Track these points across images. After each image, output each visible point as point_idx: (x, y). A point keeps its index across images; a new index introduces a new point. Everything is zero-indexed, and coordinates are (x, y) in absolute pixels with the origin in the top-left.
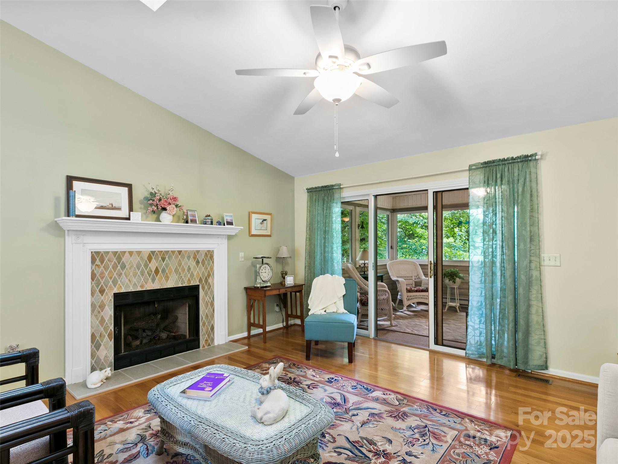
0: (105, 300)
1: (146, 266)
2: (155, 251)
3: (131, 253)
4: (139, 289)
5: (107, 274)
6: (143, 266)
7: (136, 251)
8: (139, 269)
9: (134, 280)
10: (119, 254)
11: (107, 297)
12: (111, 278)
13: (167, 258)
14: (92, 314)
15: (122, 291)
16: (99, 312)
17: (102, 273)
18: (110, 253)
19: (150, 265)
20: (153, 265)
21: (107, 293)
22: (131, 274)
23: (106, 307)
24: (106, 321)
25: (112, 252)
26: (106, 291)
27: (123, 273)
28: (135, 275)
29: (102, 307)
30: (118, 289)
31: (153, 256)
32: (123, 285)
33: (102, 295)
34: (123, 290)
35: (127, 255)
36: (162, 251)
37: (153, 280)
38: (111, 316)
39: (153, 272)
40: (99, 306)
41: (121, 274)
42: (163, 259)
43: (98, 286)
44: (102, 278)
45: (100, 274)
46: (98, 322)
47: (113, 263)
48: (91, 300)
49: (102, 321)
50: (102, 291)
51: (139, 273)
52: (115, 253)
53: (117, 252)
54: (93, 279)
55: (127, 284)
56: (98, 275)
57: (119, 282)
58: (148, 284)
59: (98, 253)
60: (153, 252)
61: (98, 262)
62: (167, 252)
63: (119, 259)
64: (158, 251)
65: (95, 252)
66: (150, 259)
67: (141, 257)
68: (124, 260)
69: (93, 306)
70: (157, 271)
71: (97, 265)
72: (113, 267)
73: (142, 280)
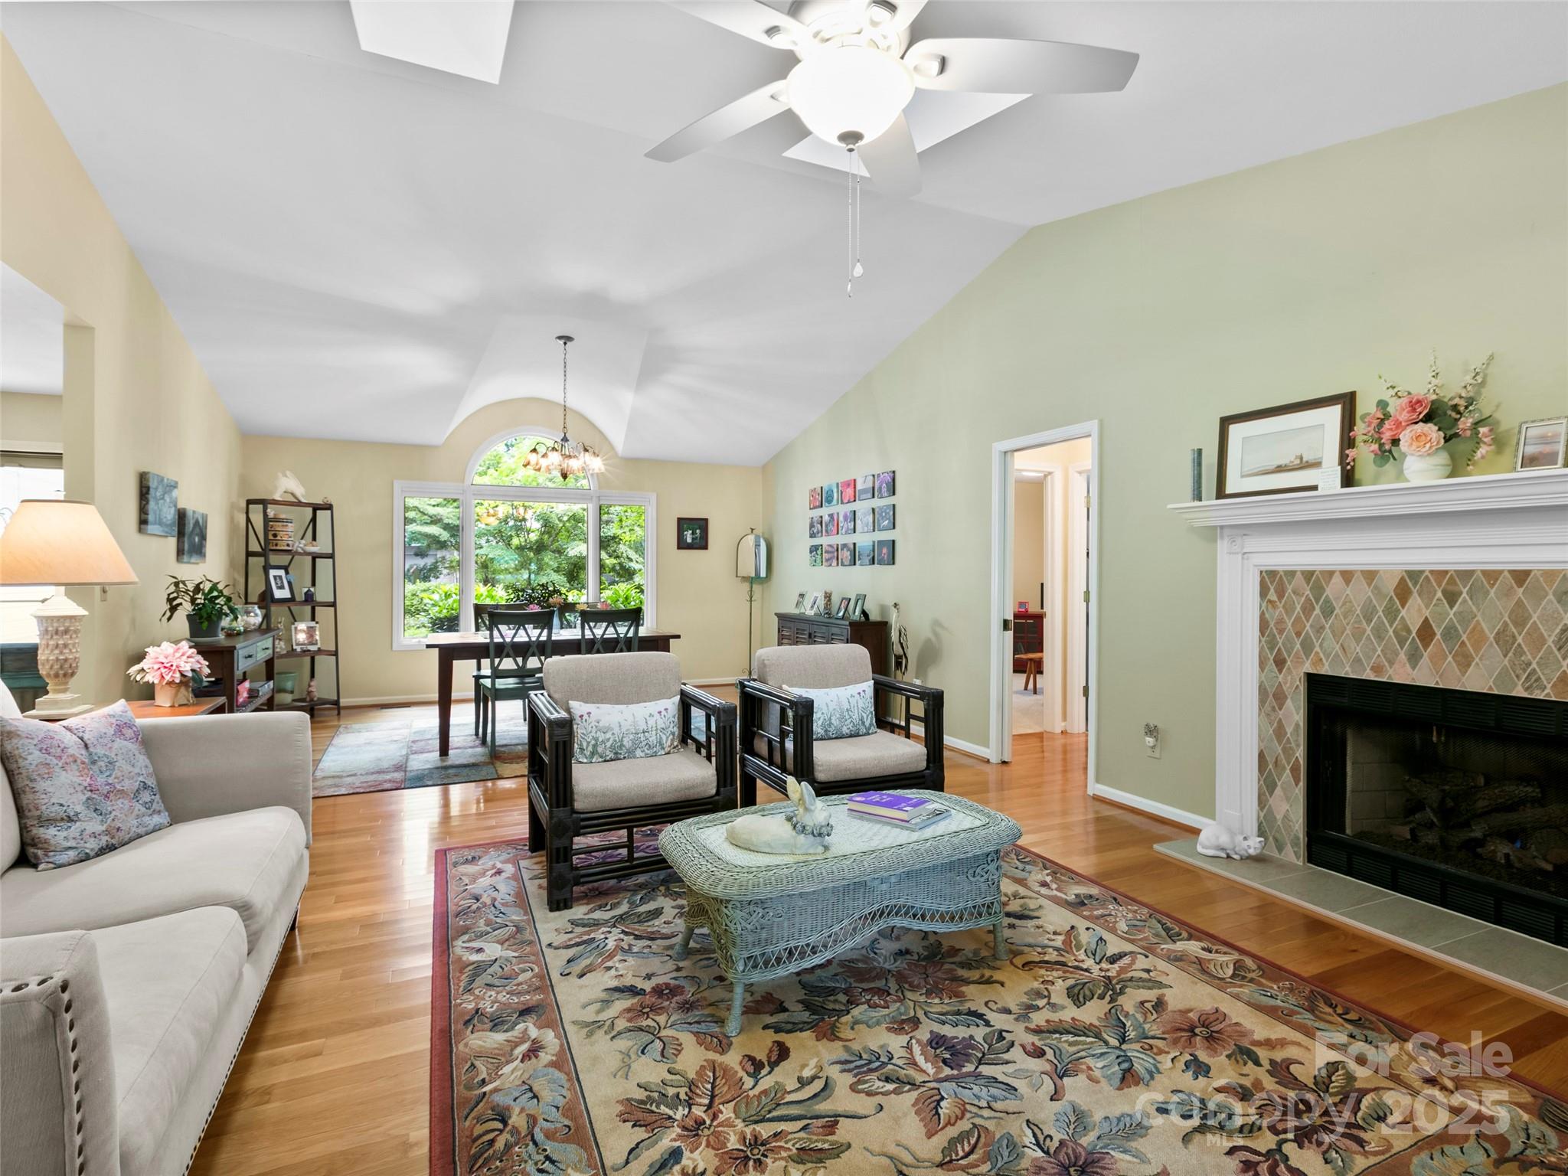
0: (1286, 683)
1: (1391, 613)
2: (1422, 572)
3: (1347, 576)
4: (1369, 675)
5: (1290, 625)
6: (1381, 613)
7: (1362, 571)
8: (1369, 621)
9: (1357, 649)
10: (1317, 577)
11: (1289, 678)
12: (1298, 634)
13: (1464, 595)
14: (1260, 709)
15: (1323, 672)
16: (1273, 709)
17: (1280, 621)
18: (1298, 573)
19: (1403, 612)
20: (1414, 613)
21: (1289, 669)
22: (1348, 631)
23: (1289, 702)
24: (1289, 735)
25: (1303, 572)
26: (1289, 663)
27: (1327, 626)
28: (1358, 635)
29: (1280, 697)
30: (1314, 664)
31: (1415, 585)
32: (1327, 656)
33: (1280, 671)
34: (1326, 669)
35: (1337, 579)
36: (1446, 572)
37: (1414, 658)
38: (1297, 725)
39: (1414, 634)
40: (1274, 695)
41: (1323, 628)
42: (1451, 598)
43: (1271, 649)
44: (1281, 632)
45: (1277, 623)
46: (1271, 732)
47: (1303, 599)
48: (1260, 678)
49: (1280, 732)
50: (1280, 663)
51: (1368, 631)
52: (1308, 575)
53: (1312, 573)
54: (1262, 631)
55: (1337, 655)
56: (1272, 625)
57: (1317, 649)
58: (1396, 666)
59: (1272, 574)
60: (1414, 575)
61: (1272, 595)
62: (1466, 575)
63: (1318, 590)
64: (1432, 572)
65: (1266, 571)
66: (1403, 593)
67: (1376, 587)
68: (1329, 592)
69: (1263, 691)
70: (1426, 632)
71: (1270, 601)
72: (1304, 609)
73: (1379, 652)
